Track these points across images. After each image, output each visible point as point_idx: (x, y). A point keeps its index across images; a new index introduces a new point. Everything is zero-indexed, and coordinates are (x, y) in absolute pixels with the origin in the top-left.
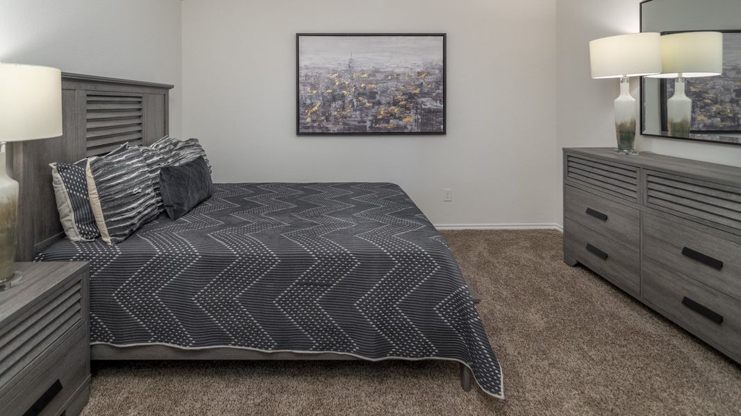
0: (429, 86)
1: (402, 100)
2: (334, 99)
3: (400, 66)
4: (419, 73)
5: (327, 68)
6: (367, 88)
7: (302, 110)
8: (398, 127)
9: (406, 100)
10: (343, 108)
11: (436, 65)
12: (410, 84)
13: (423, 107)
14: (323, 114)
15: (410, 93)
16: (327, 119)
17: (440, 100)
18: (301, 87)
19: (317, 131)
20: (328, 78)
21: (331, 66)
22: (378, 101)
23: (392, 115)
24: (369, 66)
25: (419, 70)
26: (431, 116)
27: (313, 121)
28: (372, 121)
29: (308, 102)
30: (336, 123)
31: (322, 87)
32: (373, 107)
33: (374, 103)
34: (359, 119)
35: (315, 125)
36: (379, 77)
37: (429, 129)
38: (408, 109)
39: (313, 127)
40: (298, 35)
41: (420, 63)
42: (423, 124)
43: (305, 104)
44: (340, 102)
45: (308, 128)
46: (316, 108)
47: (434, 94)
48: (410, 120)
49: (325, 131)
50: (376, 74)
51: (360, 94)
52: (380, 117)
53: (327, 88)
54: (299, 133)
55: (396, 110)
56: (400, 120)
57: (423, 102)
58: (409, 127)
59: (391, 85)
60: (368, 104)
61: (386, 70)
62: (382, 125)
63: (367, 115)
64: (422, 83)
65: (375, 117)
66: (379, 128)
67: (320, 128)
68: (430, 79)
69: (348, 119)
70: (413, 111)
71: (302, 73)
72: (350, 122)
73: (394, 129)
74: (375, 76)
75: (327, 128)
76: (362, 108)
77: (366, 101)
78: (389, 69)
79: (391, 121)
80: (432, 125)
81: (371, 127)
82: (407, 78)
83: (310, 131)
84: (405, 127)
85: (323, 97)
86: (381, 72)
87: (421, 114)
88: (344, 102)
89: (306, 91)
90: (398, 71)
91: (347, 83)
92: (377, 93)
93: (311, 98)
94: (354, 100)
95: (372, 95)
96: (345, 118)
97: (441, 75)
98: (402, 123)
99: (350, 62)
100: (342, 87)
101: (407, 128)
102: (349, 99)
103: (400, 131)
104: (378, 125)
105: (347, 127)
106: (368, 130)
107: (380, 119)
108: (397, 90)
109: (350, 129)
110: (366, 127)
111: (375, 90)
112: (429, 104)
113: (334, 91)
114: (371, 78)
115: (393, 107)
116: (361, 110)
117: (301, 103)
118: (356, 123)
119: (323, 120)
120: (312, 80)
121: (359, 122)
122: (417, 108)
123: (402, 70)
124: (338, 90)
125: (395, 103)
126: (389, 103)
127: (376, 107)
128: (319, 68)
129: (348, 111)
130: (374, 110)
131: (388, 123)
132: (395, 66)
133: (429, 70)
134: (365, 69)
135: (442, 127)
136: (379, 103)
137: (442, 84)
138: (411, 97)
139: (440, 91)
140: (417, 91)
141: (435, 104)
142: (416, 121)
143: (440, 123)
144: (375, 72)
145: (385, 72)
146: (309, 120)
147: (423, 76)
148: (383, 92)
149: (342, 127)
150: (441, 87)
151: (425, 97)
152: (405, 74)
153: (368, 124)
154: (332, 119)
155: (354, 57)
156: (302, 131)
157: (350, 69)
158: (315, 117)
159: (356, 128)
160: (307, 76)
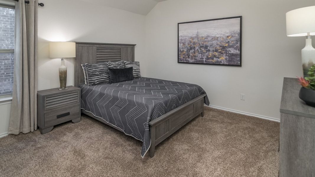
0: (233, 42)
1: (219, 49)
2: (191, 49)
3: (218, 33)
4: (227, 36)
5: (188, 36)
6: (204, 44)
7: (180, 53)
8: (218, 61)
9: (221, 49)
10: (195, 52)
11: (236, 32)
12: (223, 42)
13: (229, 52)
14: (187, 55)
15: (223, 46)
16: (189, 57)
17: (238, 49)
18: (179, 44)
19: (185, 62)
20: (189, 40)
21: (190, 35)
22: (209, 49)
23: (215, 56)
24: (204, 35)
25: (227, 35)
26: (233, 57)
27: (184, 58)
28: (206, 58)
29: (182, 50)
30: (192, 59)
31: (186, 44)
32: (207, 52)
33: (207, 51)
34: (201, 57)
35: (184, 59)
36: (209, 39)
37: (232, 63)
38: (222, 53)
39: (183, 60)
40: (178, 24)
41: (228, 31)
42: (229, 61)
43: (181, 51)
44: (193, 50)
45: (182, 60)
46: (184, 53)
47: (235, 46)
48: (223, 59)
49: (188, 62)
50: (208, 38)
51: (201, 47)
52: (209, 57)
53: (189, 44)
54: (178, 62)
55: (217, 54)
56: (218, 58)
57: (229, 50)
58: (223, 62)
59: (215, 42)
60: (204, 51)
61: (212, 36)
62: (210, 60)
63: (204, 56)
64: (229, 41)
65: (207, 56)
66: (209, 62)
67: (186, 60)
68: (233, 39)
69: (196, 57)
70: (224, 55)
71: (180, 38)
72: (197, 59)
73: (216, 62)
74: (207, 38)
75: (188, 61)
76: (202, 53)
77: (203, 49)
78: (214, 35)
79: (214, 59)
80: (234, 61)
81: (206, 61)
82: (222, 39)
83: (182, 61)
84: (221, 62)
85: (187, 48)
86: (210, 37)
87: (228, 56)
88: (195, 50)
89: (181, 45)
90: (217, 36)
91: (196, 42)
92: (208, 46)
93: (183, 48)
94: (199, 49)
95: (206, 47)
96: (195, 57)
97: (239, 37)
98: (219, 60)
99: (197, 33)
100: (194, 43)
101: (222, 62)
102: (197, 49)
103: (218, 63)
104: (208, 60)
105: (196, 60)
106: (204, 62)
107: (209, 58)
108: (217, 45)
109: (197, 61)
110: (203, 61)
111: (207, 45)
112: (232, 51)
113: (191, 45)
114: (206, 40)
115: (215, 53)
116: (201, 53)
117: (179, 50)
118: (200, 59)
119: (187, 57)
120: (183, 41)
121: (201, 59)
122: (226, 53)
123: (220, 35)
124: (193, 45)
125: (216, 51)
126: (213, 51)
127: (208, 52)
128: (185, 36)
129: (197, 54)
130: (207, 54)
131: (213, 59)
132: (216, 34)
133: (233, 35)
134: (203, 36)
135: (239, 63)
136: (209, 51)
137: (239, 41)
138: (224, 48)
139: (238, 45)
140: (227, 45)
141: (236, 51)
142: (226, 59)
143: (238, 60)
144: (208, 36)
145: (212, 37)
146: (182, 57)
147: (229, 38)
148: (211, 46)
149: (194, 60)
150: (239, 43)
151: (231, 48)
152: (221, 37)
153: (204, 60)
154: (190, 57)
155: (199, 31)
156: (179, 61)
157: (197, 37)
158: (184, 56)
159: (199, 61)
160: (181, 39)
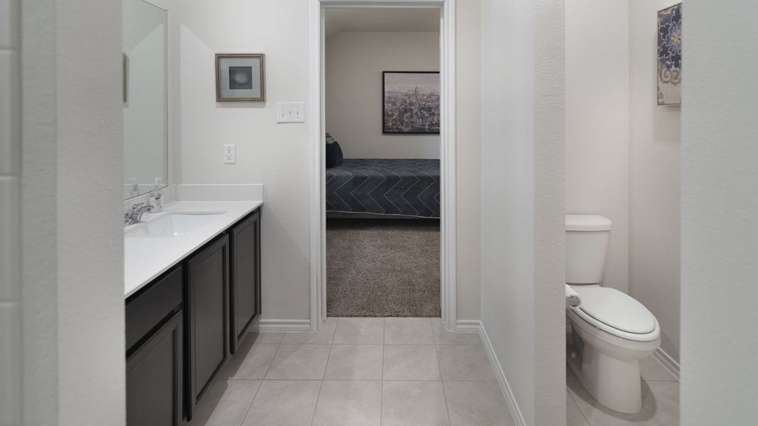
2: (406, 111)
5: (401, 93)
6: (426, 105)
7: (386, 118)
10: (412, 117)
14: (400, 120)
16: (402, 124)
18: (386, 104)
20: (402, 99)
21: (405, 91)
24: (427, 92)
27: (393, 125)
28: (429, 125)
29: (390, 113)
30: (407, 126)
31: (398, 104)
32: (430, 117)
33: (431, 115)
34: (421, 124)
35: (394, 127)
36: (434, 98)
39: (393, 129)
40: (384, 72)
43: (388, 114)
44: (410, 114)
45: (390, 129)
46: (395, 117)
49: (400, 131)
51: (422, 109)
53: (402, 105)
54: (384, 132)
60: (426, 115)
63: (426, 122)
65: (431, 122)
66: (433, 129)
67: (397, 129)
69: (414, 124)
71: (386, 95)
72: (416, 126)
74: (431, 97)
75: (401, 129)
76: (423, 117)
77: (425, 113)
81: (428, 129)
83: (391, 131)
85: (399, 110)
86: (435, 95)
88: (412, 113)
89: (388, 106)
91: (414, 102)
92: (432, 108)
93: (392, 110)
94: (418, 112)
95: (429, 109)
99: (416, 89)
100: (411, 104)
102: (415, 112)
105: (414, 129)
106: (427, 131)
107: (434, 124)
110: (425, 128)
111: (431, 106)
113: (406, 106)
114: (429, 99)
116: (422, 118)
117: (386, 113)
118: (420, 126)
119: (399, 124)
120: (392, 100)
124: (408, 106)
128: (398, 93)
129: (415, 119)
130: (430, 119)
134: (425, 93)
146: (390, 124)
148: (436, 107)
149: (411, 129)
153: (427, 127)
154: (404, 123)
155: (418, 86)
156: (386, 131)
157: (416, 93)
158: (394, 122)
159: (419, 129)
160: (389, 97)
